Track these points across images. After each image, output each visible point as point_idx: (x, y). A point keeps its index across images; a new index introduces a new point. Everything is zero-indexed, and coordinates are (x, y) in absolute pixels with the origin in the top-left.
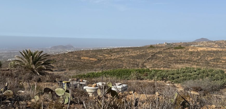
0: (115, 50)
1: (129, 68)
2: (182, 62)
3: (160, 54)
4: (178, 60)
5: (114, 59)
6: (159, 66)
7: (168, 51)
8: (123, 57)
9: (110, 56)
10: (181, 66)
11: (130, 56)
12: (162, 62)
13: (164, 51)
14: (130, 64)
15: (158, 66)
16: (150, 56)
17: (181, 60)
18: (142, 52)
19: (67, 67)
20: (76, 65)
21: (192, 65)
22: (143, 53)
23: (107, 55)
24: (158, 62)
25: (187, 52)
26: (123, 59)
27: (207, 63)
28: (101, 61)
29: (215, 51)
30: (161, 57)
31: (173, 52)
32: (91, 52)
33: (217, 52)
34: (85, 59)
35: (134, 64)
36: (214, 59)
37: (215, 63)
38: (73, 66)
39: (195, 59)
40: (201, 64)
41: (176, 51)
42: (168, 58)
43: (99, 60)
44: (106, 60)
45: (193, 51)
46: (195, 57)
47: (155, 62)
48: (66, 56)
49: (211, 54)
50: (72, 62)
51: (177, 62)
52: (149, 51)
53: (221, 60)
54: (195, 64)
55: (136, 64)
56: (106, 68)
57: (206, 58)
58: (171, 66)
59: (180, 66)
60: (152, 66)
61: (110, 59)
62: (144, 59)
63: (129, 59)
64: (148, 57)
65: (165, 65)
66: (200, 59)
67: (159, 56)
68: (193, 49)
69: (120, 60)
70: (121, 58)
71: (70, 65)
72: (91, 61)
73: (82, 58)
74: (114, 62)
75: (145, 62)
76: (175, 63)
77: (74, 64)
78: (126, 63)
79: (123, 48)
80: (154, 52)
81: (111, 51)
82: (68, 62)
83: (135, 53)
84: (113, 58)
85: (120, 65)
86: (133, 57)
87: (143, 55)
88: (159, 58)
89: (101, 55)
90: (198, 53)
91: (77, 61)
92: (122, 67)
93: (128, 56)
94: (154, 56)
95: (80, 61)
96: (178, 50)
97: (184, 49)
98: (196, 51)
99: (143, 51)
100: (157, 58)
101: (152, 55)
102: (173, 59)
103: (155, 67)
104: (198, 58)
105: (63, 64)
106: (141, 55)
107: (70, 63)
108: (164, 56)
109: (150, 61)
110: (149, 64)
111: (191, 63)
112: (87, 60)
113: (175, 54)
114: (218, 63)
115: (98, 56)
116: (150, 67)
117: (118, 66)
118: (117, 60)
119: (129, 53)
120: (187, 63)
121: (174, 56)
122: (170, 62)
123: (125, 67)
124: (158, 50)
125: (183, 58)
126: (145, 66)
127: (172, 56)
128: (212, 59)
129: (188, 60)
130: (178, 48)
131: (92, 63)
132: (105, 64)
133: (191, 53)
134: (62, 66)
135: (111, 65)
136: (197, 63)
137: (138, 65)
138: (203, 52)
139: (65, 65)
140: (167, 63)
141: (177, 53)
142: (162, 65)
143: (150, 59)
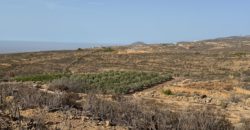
0: (37, 54)
1: (51, 74)
2: (111, 65)
3: (87, 57)
4: (106, 64)
5: (33, 64)
6: (86, 71)
7: (96, 54)
8: (45, 61)
9: (28, 60)
11: (53, 60)
15: (84, 70)
17: (109, 63)
24: (85, 66)
25: (116, 55)
26: (44, 63)
27: (135, 66)
28: (16, 66)
30: (88, 61)
31: (102, 55)
32: (7, 56)
36: (142, 62)
37: (142, 66)
40: (129, 67)
43: (14, 66)
44: (23, 66)
45: (122, 54)
47: (82, 67)
51: (105, 66)
53: (147, 63)
59: (108, 70)
60: (77, 71)
61: (28, 64)
62: (69, 63)
65: (92, 69)
69: (40, 64)
70: (42, 62)
75: (70, 67)
76: (103, 67)
80: (81, 56)
81: (32, 55)
84: (32, 62)
85: (40, 70)
86: (56, 61)
87: (68, 59)
88: (86, 62)
90: (127, 56)
93: (51, 60)
94: (81, 60)
96: (107, 53)
97: (114, 52)
98: (125, 54)
103: (81, 72)
106: (66, 58)
109: (76, 65)
111: (119, 66)
113: (103, 57)
119: (52, 57)
120: (115, 66)
124: (86, 53)
126: (70, 71)
127: (99, 59)
128: (140, 62)
129: (116, 64)
130: (108, 51)
132: (21, 70)
133: (120, 56)
136: (125, 66)
137: (61, 70)
141: (106, 57)
143: (76, 63)
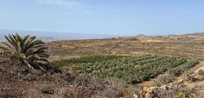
0: (87, 41)
1: (100, 54)
2: (138, 50)
3: (121, 44)
4: (135, 49)
5: (88, 47)
6: (122, 53)
8: (94, 45)
9: (84, 45)
10: (137, 53)
11: (99, 45)
12: (124, 50)
13: (124, 42)
14: (100, 51)
15: (120, 53)
16: (114, 46)
17: (137, 49)
18: (107, 42)
19: (51, 53)
20: (58, 52)
21: (145, 52)
22: (109, 43)
23: (82, 44)
24: (121, 50)
25: (140, 43)
26: (94, 47)
27: (156, 51)
28: (78, 48)
29: (159, 42)
30: (122, 46)
31: (130, 43)
32: (69, 42)
33: (161, 43)
34: (65, 47)
35: (103, 51)
36: (161, 48)
37: (162, 51)
38: (56, 52)
39: (147, 48)
40: (151, 51)
41: (132, 42)
42: (127, 47)
43: (77, 48)
44: (82, 48)
45: (144, 42)
46: (146, 46)
47: (119, 50)
48: (50, 45)
49: (158, 45)
50: (55, 49)
51: (134, 50)
52: (113, 42)
53: (166, 49)
54: (147, 51)
55: (105, 51)
56: (82, 54)
57: (155, 47)
58: (130, 53)
60: (116, 53)
61: (85, 47)
62: (110, 47)
63: (99, 47)
64: (113, 46)
65: (126, 52)
66: (150, 48)
67: (121, 45)
68: (144, 41)
69: (92, 48)
70: (93, 46)
71: (53, 51)
72: (70, 49)
73: (63, 46)
74: (88, 49)
75: (111, 50)
76: (133, 51)
77: (56, 50)
78: (97, 50)
79: (92, 40)
80: (116, 43)
81: (84, 42)
82: (52, 49)
83: (102, 43)
84: (86, 46)
85: (93, 51)
87: (109, 45)
88: (121, 47)
89: (77, 44)
90: (148, 44)
91: (59, 48)
92: (94, 54)
93: (98, 45)
94: (117, 46)
95: (61, 48)
96: (134, 41)
97: (138, 41)
98: (147, 42)
99: (109, 42)
100: (119, 47)
101: (116, 45)
102: (131, 48)
103: (119, 54)
104: (149, 47)
105: (48, 50)
106: (107, 44)
107: (53, 50)
108: (125, 45)
109: (114, 49)
110: (114, 51)
111: (144, 50)
112: (67, 48)
113: (132, 44)
114: (165, 51)
115: (75, 45)
116: (115, 53)
117: (91, 52)
118: (90, 48)
119: (98, 43)
120: (141, 51)
121: (132, 46)
122: (129, 50)
123: (97, 53)
124: (119, 41)
125: (138, 47)
126: (111, 53)
127: (130, 46)
128: (159, 48)
129: (142, 49)
130: (134, 40)
131: (71, 50)
132: (81, 51)
133: (143, 44)
134: (47, 52)
135: (85, 52)
137: (106, 52)
138: (152, 43)
139: (49, 51)
140: (127, 50)
141: (133, 44)
142: (123, 52)
143: (114, 47)
